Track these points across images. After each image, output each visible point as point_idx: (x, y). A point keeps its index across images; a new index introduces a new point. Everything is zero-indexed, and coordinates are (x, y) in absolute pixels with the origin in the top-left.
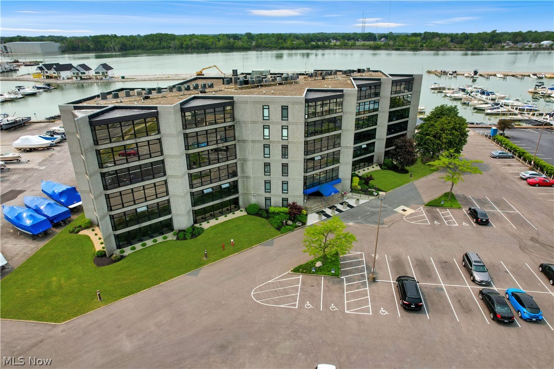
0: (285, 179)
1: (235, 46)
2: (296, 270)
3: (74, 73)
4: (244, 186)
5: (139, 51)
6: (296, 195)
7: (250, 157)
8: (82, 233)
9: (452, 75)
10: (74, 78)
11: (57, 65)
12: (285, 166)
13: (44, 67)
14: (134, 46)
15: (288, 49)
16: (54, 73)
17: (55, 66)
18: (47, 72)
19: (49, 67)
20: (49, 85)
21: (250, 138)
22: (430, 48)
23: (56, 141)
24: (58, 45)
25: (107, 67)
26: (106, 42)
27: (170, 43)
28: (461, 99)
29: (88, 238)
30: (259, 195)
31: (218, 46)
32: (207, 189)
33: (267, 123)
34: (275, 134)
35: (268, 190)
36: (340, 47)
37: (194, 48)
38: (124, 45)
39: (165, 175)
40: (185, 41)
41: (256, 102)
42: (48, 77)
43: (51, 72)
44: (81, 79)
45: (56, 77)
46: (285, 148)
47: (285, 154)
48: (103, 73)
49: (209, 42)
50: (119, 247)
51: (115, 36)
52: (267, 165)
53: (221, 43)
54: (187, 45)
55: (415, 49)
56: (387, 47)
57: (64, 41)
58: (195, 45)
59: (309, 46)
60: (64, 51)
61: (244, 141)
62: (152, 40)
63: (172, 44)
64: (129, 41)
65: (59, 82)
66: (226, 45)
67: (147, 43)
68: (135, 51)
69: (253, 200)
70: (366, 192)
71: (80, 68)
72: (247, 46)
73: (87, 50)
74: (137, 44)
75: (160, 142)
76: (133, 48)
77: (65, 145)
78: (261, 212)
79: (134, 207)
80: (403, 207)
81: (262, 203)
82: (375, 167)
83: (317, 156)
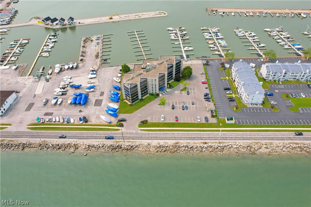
0: (156, 89)
2: (159, 105)
4: (149, 91)
6: (158, 92)
7: (149, 86)
8: (124, 101)
18: (46, 22)
29: (126, 102)
32: (143, 92)
33: (152, 82)
34: (154, 83)
35: (153, 91)
41: (150, 79)
45: (51, 25)
46: (155, 85)
48: (71, 22)
50: (132, 103)
52: (153, 88)
61: (149, 84)
69: (150, 93)
70: (170, 88)
78: (152, 94)
80: (176, 91)
81: (152, 93)
82: (173, 80)
83: (161, 85)
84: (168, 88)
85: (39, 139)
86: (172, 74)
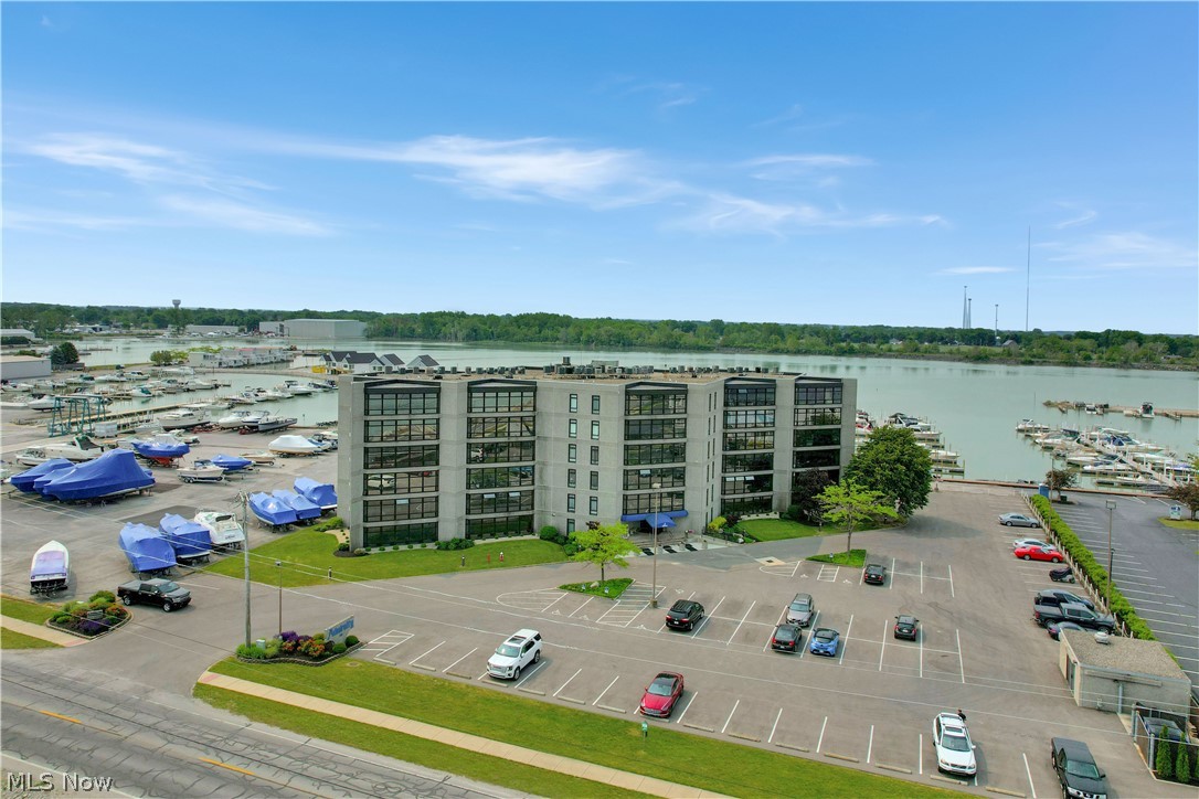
0: (594, 493)
1: (681, 342)
2: (564, 588)
3: (375, 368)
4: (541, 500)
5: (501, 343)
7: (552, 461)
8: (328, 532)
9: (1094, 410)
11: (353, 354)
12: (594, 475)
13: (332, 357)
14: (492, 333)
15: (788, 352)
16: (346, 366)
17: (348, 356)
18: (334, 365)
19: (339, 356)
20: (332, 383)
21: (553, 434)
22: (1109, 363)
23: (323, 447)
24: (364, 325)
25: (429, 360)
26: (445, 324)
27: (559, 332)
28: (1052, 448)
29: (334, 537)
30: (559, 515)
32: (489, 494)
33: (573, 416)
34: (583, 431)
35: (571, 509)
36: (900, 354)
37: (602, 343)
38: (475, 331)
39: (437, 464)
40: (588, 328)
41: (562, 390)
42: (335, 372)
43: (340, 365)
45: (346, 373)
46: (595, 450)
47: (594, 459)
49: (632, 335)
50: (365, 545)
51: (463, 315)
52: (572, 472)
53: (655, 336)
54: (589, 336)
56: (1007, 358)
57: (376, 320)
58: (604, 338)
59: (833, 349)
60: (370, 336)
61: (545, 438)
62: (527, 325)
63: (562, 333)
64: (485, 324)
66: (663, 339)
67: (516, 329)
68: (491, 342)
69: (552, 522)
70: (727, 537)
71: (386, 361)
73: (410, 336)
74: (497, 330)
75: (438, 424)
76: (490, 336)
77: (334, 456)
79: (394, 497)
80: (770, 558)
81: (563, 526)
82: (772, 515)
83: (645, 469)
84: (708, 531)
86: (766, 462)
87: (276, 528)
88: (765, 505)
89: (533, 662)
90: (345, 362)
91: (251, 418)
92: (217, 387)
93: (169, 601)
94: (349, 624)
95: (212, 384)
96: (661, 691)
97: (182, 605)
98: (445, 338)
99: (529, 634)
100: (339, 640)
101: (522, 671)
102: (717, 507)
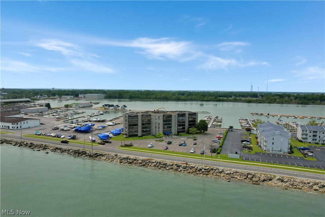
0: (159, 130)
1: (180, 98)
2: (155, 141)
3: (114, 108)
4: (152, 131)
5: (137, 99)
7: (153, 125)
9: (259, 115)
10: (114, 110)
12: (159, 127)
13: (104, 106)
14: (135, 96)
17: (108, 105)
19: (106, 105)
21: (153, 122)
24: (104, 95)
25: (125, 106)
26: (124, 95)
27: (151, 96)
29: (124, 136)
31: (172, 98)
32: (145, 130)
34: (157, 121)
35: (156, 132)
36: (231, 101)
37: (162, 99)
38: (131, 96)
39: (138, 126)
40: (158, 95)
41: (155, 116)
42: (105, 109)
43: (106, 107)
44: (116, 110)
45: (108, 109)
46: (159, 124)
48: (124, 108)
50: (128, 137)
52: (156, 127)
53: (174, 97)
54: (158, 97)
55: (270, 103)
57: (106, 93)
59: (216, 99)
60: (106, 98)
62: (143, 94)
63: (152, 96)
64: (133, 94)
65: (108, 110)
67: (141, 96)
68: (135, 99)
69: (153, 134)
70: (177, 135)
71: (116, 106)
72: (185, 99)
73: (115, 98)
74: (137, 96)
75: (138, 120)
79: (132, 130)
80: (183, 138)
82: (185, 133)
83: (166, 126)
84: (175, 135)
85: (20, 140)
86: (184, 125)
87: (115, 135)
88: (184, 132)
89: (152, 147)
90: (108, 107)
91: (99, 119)
92: (83, 113)
93: (109, 142)
94: (132, 143)
95: (82, 112)
96: (166, 148)
97: (110, 143)
98: (124, 98)
99: (152, 144)
100: (131, 145)
101: (151, 147)
102: (176, 132)
